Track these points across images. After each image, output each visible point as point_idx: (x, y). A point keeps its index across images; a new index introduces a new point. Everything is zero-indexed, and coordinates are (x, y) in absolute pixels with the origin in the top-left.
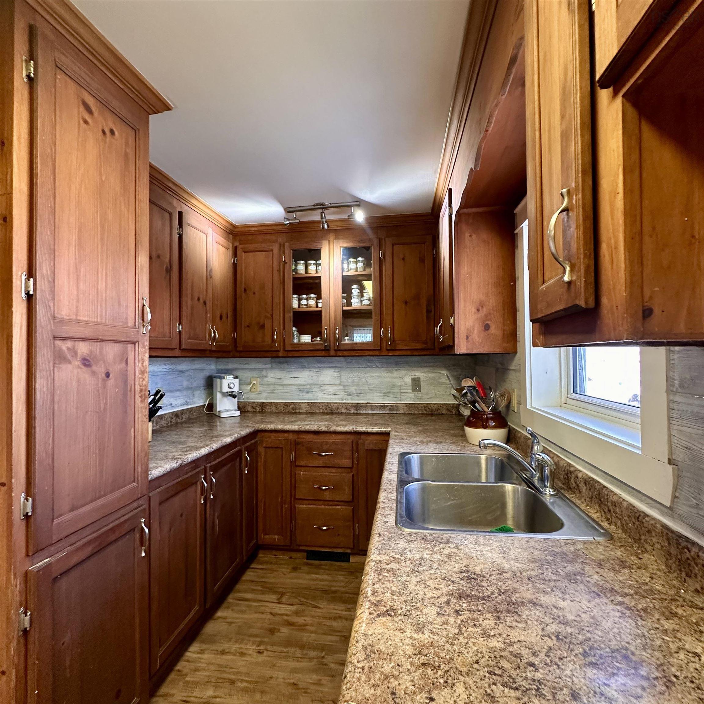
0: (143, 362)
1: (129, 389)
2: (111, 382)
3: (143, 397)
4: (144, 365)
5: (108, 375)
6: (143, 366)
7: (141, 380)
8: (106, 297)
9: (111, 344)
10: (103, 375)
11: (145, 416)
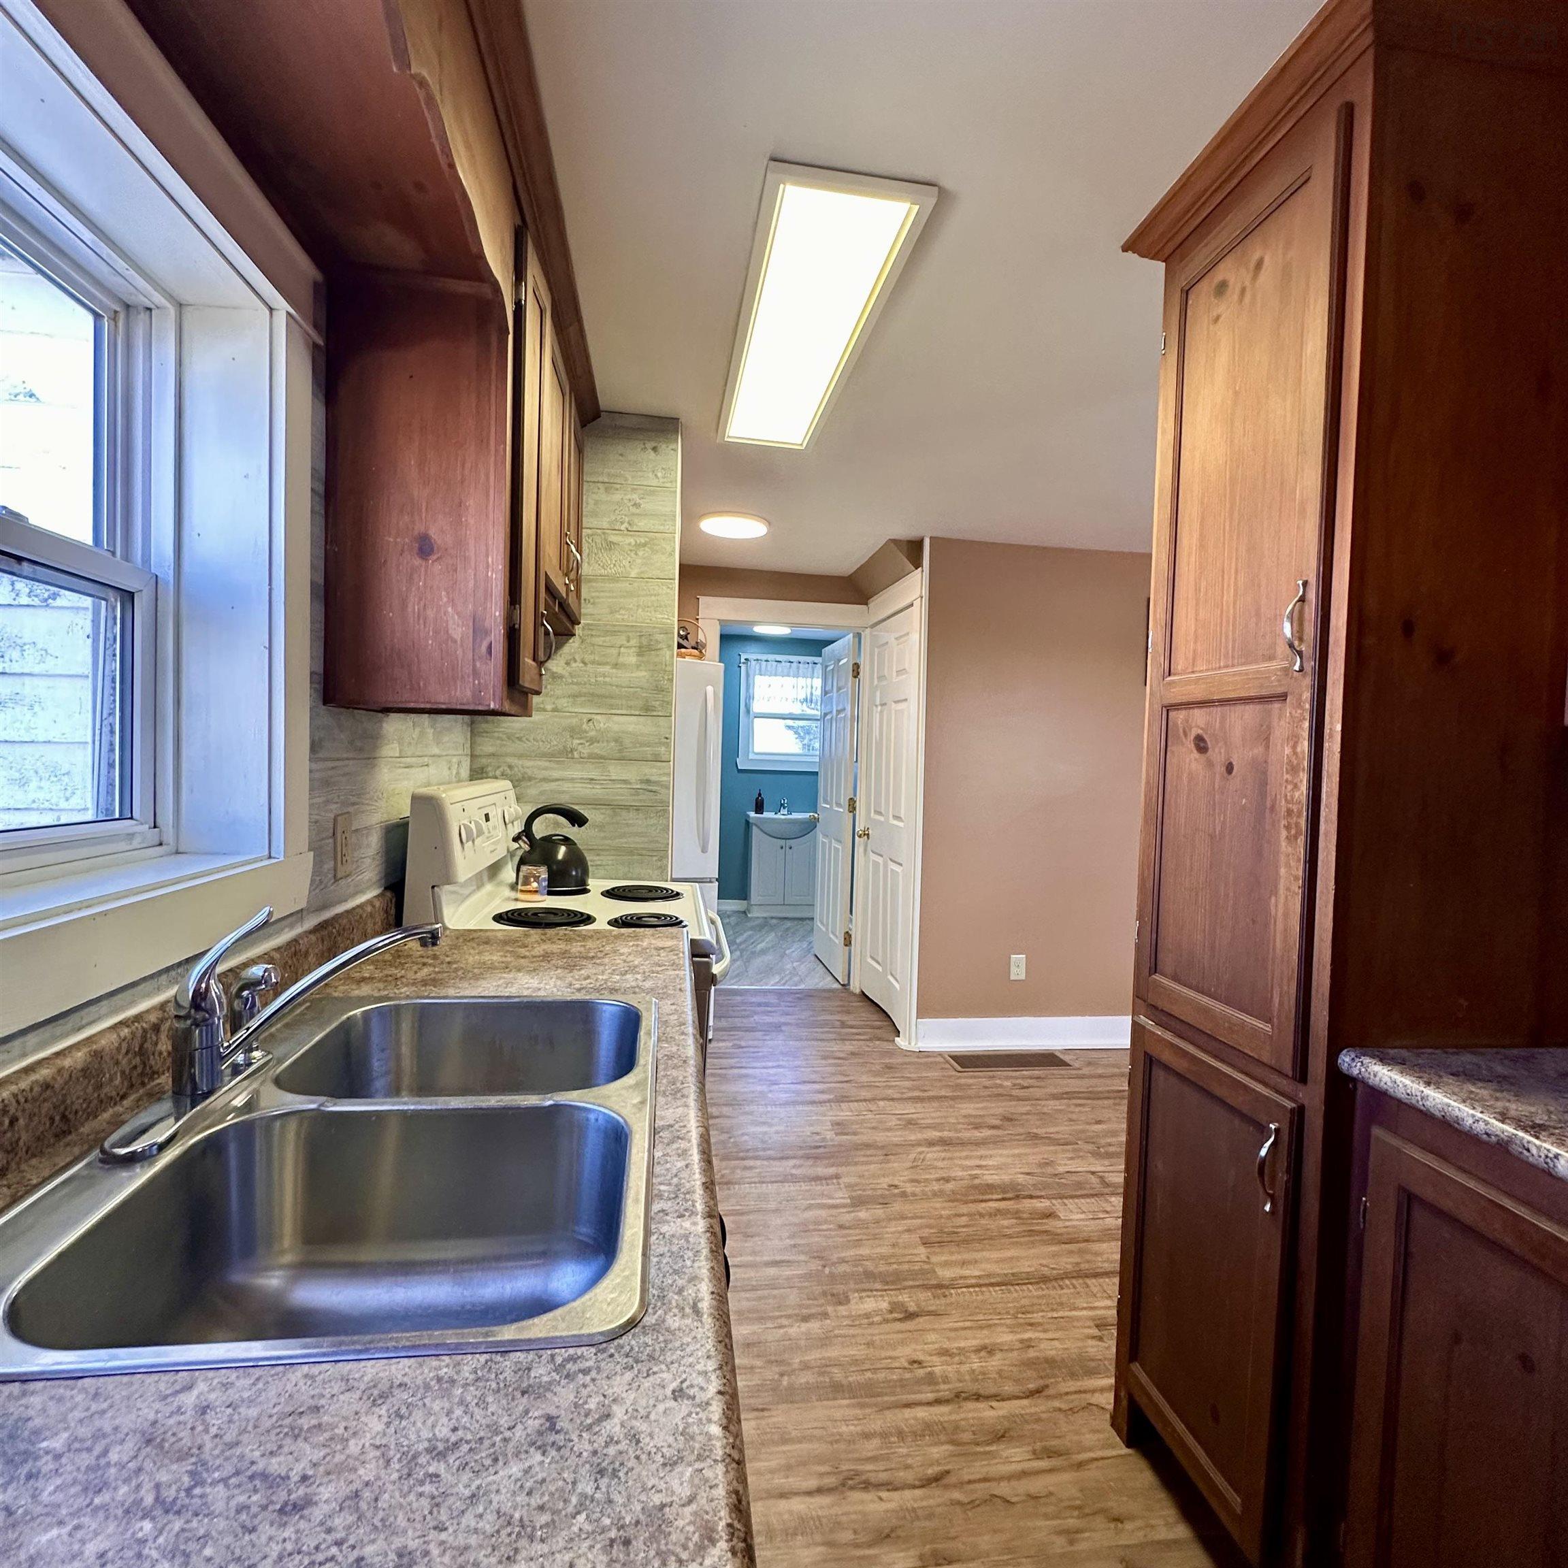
0: (1296, 743)
1: (1268, 804)
2: (1235, 781)
3: (1293, 832)
4: (1299, 749)
5: (1230, 768)
6: (1295, 753)
7: (1290, 787)
8: (1235, 614)
9: (1239, 708)
10: (1223, 769)
11: (1296, 878)
